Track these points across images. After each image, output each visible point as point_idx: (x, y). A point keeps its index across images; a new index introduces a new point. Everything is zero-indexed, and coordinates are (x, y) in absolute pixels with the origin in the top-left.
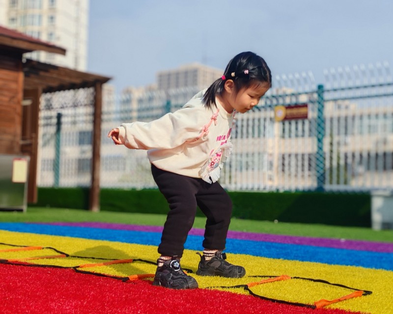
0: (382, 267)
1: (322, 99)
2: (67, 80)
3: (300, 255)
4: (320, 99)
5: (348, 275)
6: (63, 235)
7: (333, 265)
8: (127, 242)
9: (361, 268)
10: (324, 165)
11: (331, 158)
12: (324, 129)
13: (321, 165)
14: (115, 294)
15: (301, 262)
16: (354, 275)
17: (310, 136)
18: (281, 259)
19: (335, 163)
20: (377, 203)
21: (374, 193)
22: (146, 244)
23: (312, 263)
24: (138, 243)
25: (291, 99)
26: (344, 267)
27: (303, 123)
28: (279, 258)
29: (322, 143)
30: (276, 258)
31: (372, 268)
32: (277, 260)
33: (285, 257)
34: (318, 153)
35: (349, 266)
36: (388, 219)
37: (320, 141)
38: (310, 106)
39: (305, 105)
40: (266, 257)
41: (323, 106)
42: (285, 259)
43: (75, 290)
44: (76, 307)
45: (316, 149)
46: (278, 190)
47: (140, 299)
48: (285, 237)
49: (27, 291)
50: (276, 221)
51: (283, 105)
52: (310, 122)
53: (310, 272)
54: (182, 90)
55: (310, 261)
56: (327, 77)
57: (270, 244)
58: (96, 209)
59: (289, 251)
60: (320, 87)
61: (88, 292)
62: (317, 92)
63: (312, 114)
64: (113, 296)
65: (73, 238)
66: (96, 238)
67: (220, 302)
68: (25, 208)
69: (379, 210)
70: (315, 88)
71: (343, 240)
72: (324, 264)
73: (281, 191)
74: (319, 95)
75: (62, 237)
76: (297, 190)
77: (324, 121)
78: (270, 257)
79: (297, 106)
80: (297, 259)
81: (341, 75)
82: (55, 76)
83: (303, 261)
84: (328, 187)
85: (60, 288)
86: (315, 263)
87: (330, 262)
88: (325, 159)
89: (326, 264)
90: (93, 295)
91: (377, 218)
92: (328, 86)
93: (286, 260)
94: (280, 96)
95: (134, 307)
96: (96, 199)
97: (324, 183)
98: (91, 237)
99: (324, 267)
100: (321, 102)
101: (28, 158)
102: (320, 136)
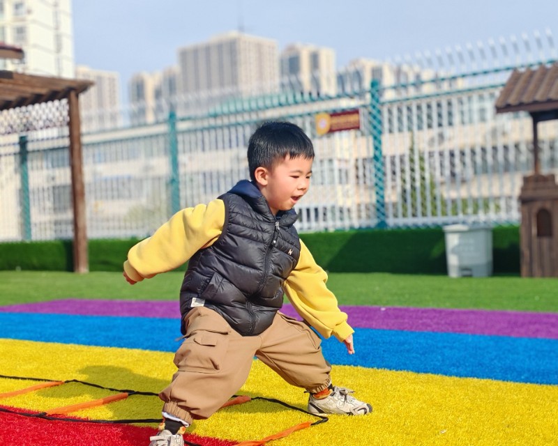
1: (378, 101)
4: (374, 103)
20: (452, 241)
36: (467, 263)
38: (362, 111)
39: (355, 111)
41: (378, 112)
45: (373, 171)
46: (326, 229)
51: (326, 112)
58: (83, 269)
60: (374, 84)
62: (370, 92)
69: (454, 252)
70: (368, 85)
73: (331, 230)
74: (373, 96)
76: (352, 228)
79: (345, 113)
84: (391, 222)
88: (385, 183)
91: (453, 260)
96: (83, 257)
100: (376, 106)
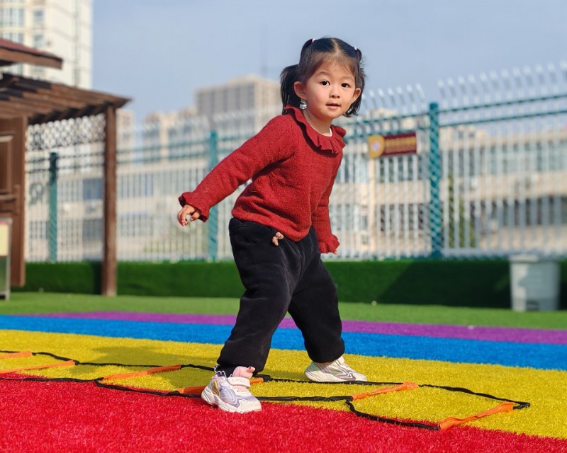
0: (529, 365)
1: (437, 124)
2: (65, 104)
3: (411, 350)
4: (434, 126)
5: (481, 377)
6: (66, 331)
7: (458, 363)
8: (159, 339)
9: (498, 366)
10: (442, 220)
11: (451, 210)
12: (440, 167)
13: (438, 220)
14: (145, 414)
15: (412, 361)
16: (489, 377)
17: (420, 178)
18: (384, 357)
19: (456, 217)
20: (519, 273)
21: (513, 258)
22: (187, 341)
23: (429, 362)
24: (175, 340)
25: (391, 126)
26: (474, 365)
27: (410, 160)
28: (381, 356)
29: (438, 189)
30: (377, 356)
31: (514, 366)
32: (378, 359)
33: (389, 353)
34: (432, 202)
35: (482, 364)
36: (534, 296)
37: (434, 184)
38: (419, 134)
39: (411, 134)
40: (363, 355)
41: (437, 135)
42: (389, 356)
43: (86, 411)
44: (88, 436)
45: (429, 197)
46: (375, 258)
47: (182, 421)
48: (389, 325)
49: (16, 415)
50: (374, 303)
51: (380, 134)
52: (420, 158)
53: (426, 374)
54: (233, 115)
55: (426, 359)
56: (442, 92)
57: (367, 336)
58: (111, 293)
59: (395, 345)
60: (433, 106)
61: (105, 414)
62: (428, 114)
63: (422, 146)
64: (143, 417)
65: (80, 335)
66: (114, 335)
67: (298, 421)
68: (7, 293)
69: (522, 284)
70: (425, 107)
71: (471, 327)
72: (446, 363)
73: (381, 259)
74: (432, 119)
75: (64, 334)
76: (403, 257)
77: (439, 157)
78: (368, 354)
79: (400, 135)
80: (406, 357)
81: (463, 88)
82: (46, 98)
83: (415, 358)
84: (447, 252)
85: (64, 408)
86: (433, 361)
87: (454, 359)
88: (442, 211)
89: (449, 363)
90: (113, 417)
91: (519, 293)
92: (444, 105)
93: (391, 358)
94: (376, 121)
95: (174, 432)
96: (112, 279)
97: (443, 246)
98: (105, 333)
99: (447, 366)
100: (435, 129)
101: (10, 221)
102: (435, 179)
